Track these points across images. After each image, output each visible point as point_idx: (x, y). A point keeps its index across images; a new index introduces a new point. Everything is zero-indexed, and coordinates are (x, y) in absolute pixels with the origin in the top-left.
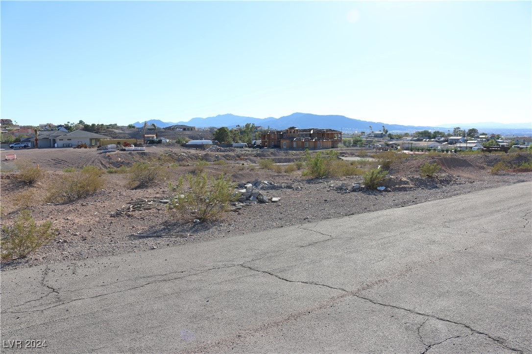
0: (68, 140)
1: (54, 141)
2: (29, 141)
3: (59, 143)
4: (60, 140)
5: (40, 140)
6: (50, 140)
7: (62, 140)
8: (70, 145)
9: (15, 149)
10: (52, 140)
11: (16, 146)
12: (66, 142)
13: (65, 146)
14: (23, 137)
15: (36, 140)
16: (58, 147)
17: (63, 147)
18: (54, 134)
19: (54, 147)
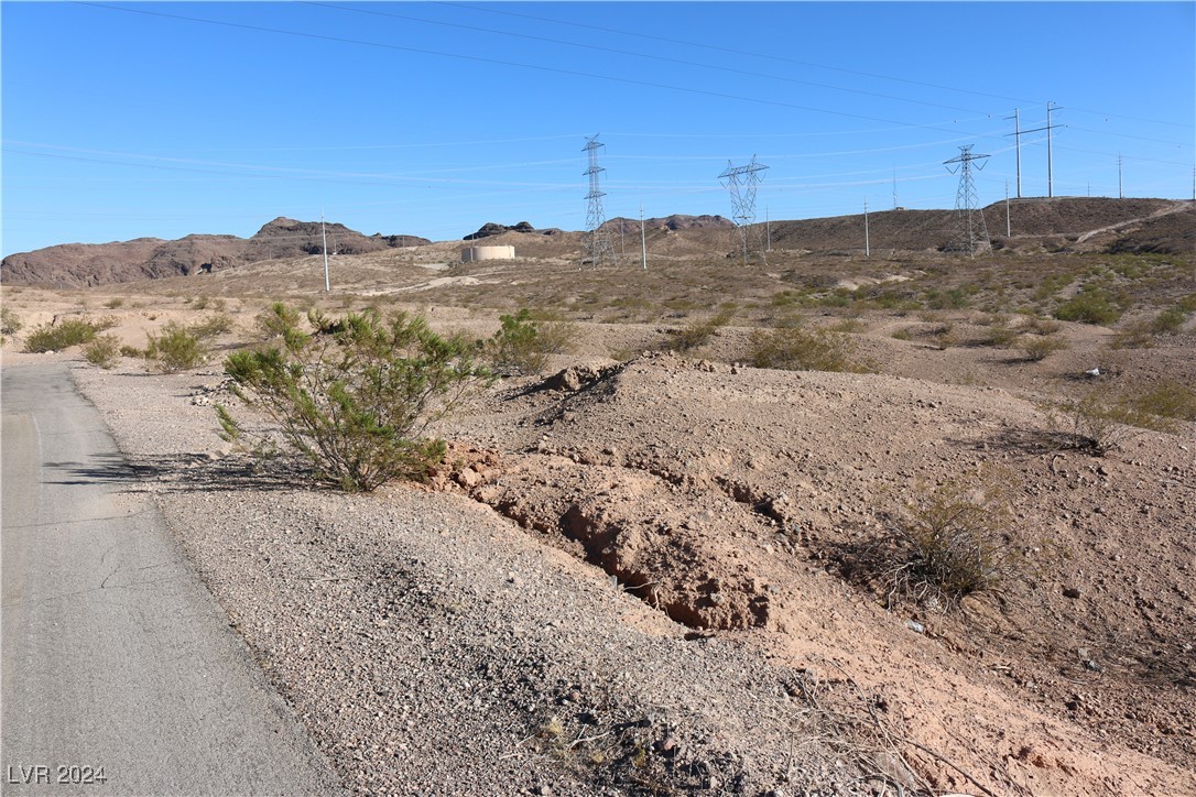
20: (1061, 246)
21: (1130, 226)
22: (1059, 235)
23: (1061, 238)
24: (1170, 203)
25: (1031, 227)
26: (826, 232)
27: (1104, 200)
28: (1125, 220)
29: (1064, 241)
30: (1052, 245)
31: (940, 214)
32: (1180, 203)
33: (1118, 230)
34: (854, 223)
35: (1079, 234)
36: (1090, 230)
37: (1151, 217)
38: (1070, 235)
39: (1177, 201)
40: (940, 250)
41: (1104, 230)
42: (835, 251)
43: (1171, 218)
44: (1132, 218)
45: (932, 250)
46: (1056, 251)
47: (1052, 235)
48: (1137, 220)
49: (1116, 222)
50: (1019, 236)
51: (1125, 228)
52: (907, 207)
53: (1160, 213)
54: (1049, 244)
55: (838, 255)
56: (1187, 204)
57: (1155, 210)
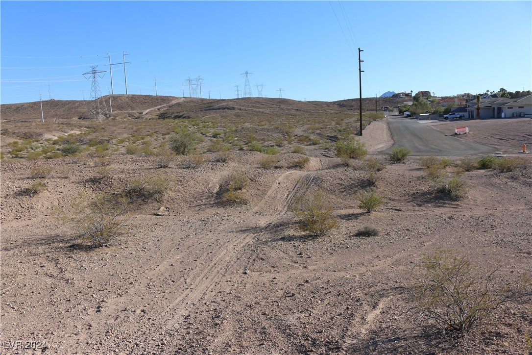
0: (520, 107)
1: (500, 110)
2: (466, 111)
3: (506, 111)
4: (508, 108)
5: (482, 108)
6: (494, 108)
7: (512, 108)
8: (522, 115)
9: (450, 121)
10: (496, 109)
11: (451, 116)
12: (516, 110)
13: (515, 115)
14: (454, 106)
15: (478, 109)
16: (505, 118)
17: (513, 117)
18: (499, 101)
19: (499, 117)
20: (136, 116)
21: (163, 108)
22: (134, 111)
23: (135, 112)
24: (176, 98)
25: (121, 108)
26: (14, 110)
27: (150, 96)
28: (160, 105)
29: (137, 114)
30: (133, 116)
31: (74, 102)
32: (180, 98)
33: (159, 109)
34: (29, 106)
35: (143, 111)
36: (147, 109)
37: (170, 104)
38: (139, 111)
39: (179, 98)
40: (79, 118)
41: (153, 109)
42: (23, 120)
43: (179, 104)
44: (163, 104)
45: (75, 119)
46: (136, 118)
47: (130, 112)
48: (165, 105)
49: (156, 106)
50: (116, 112)
51: (161, 108)
52: (56, 99)
53: (174, 102)
54: (130, 115)
55: (26, 122)
56: (183, 99)
57: (171, 101)
